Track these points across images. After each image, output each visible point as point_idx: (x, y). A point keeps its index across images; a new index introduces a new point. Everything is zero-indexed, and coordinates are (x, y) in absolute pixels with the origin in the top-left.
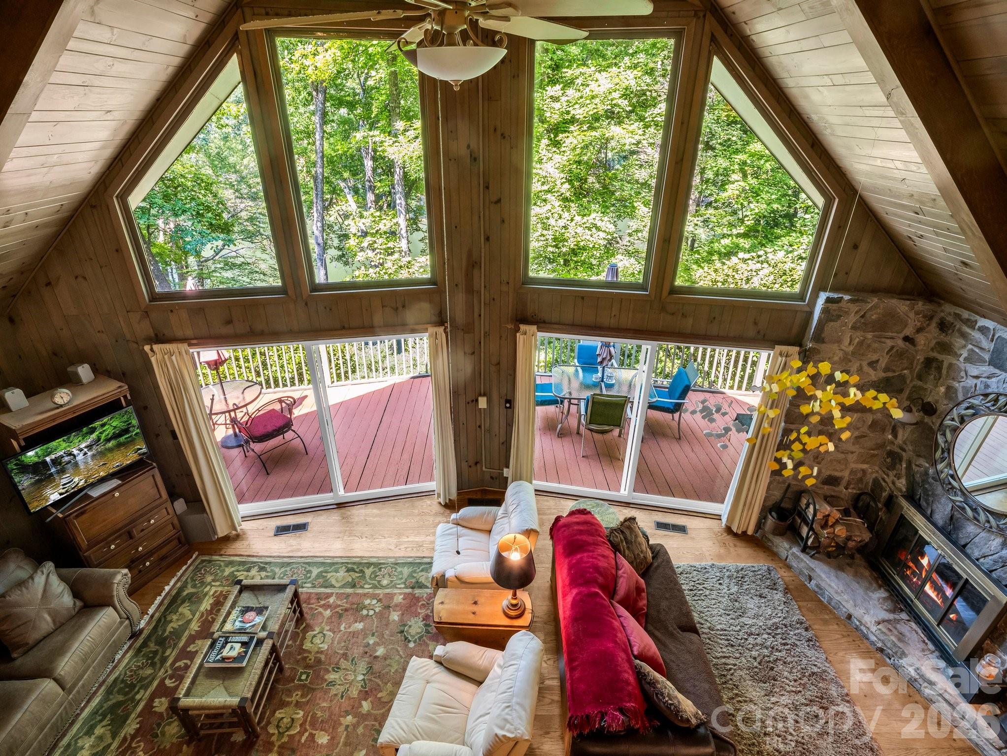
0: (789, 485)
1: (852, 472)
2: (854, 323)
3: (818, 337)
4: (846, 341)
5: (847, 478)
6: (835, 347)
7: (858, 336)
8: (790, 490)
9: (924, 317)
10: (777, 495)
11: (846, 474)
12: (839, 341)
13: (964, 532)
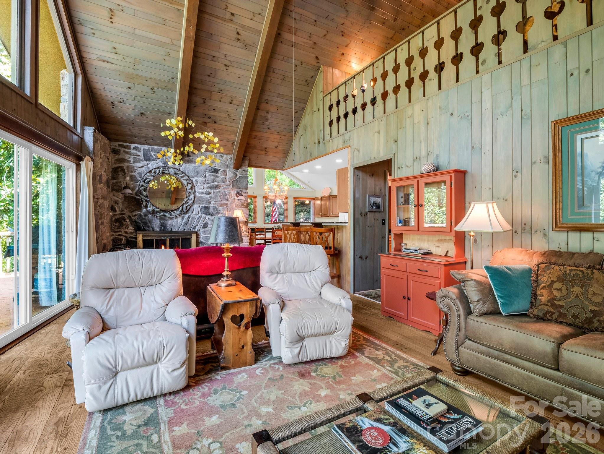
1: (108, 238)
2: (100, 146)
7: (102, 154)
13: (168, 225)
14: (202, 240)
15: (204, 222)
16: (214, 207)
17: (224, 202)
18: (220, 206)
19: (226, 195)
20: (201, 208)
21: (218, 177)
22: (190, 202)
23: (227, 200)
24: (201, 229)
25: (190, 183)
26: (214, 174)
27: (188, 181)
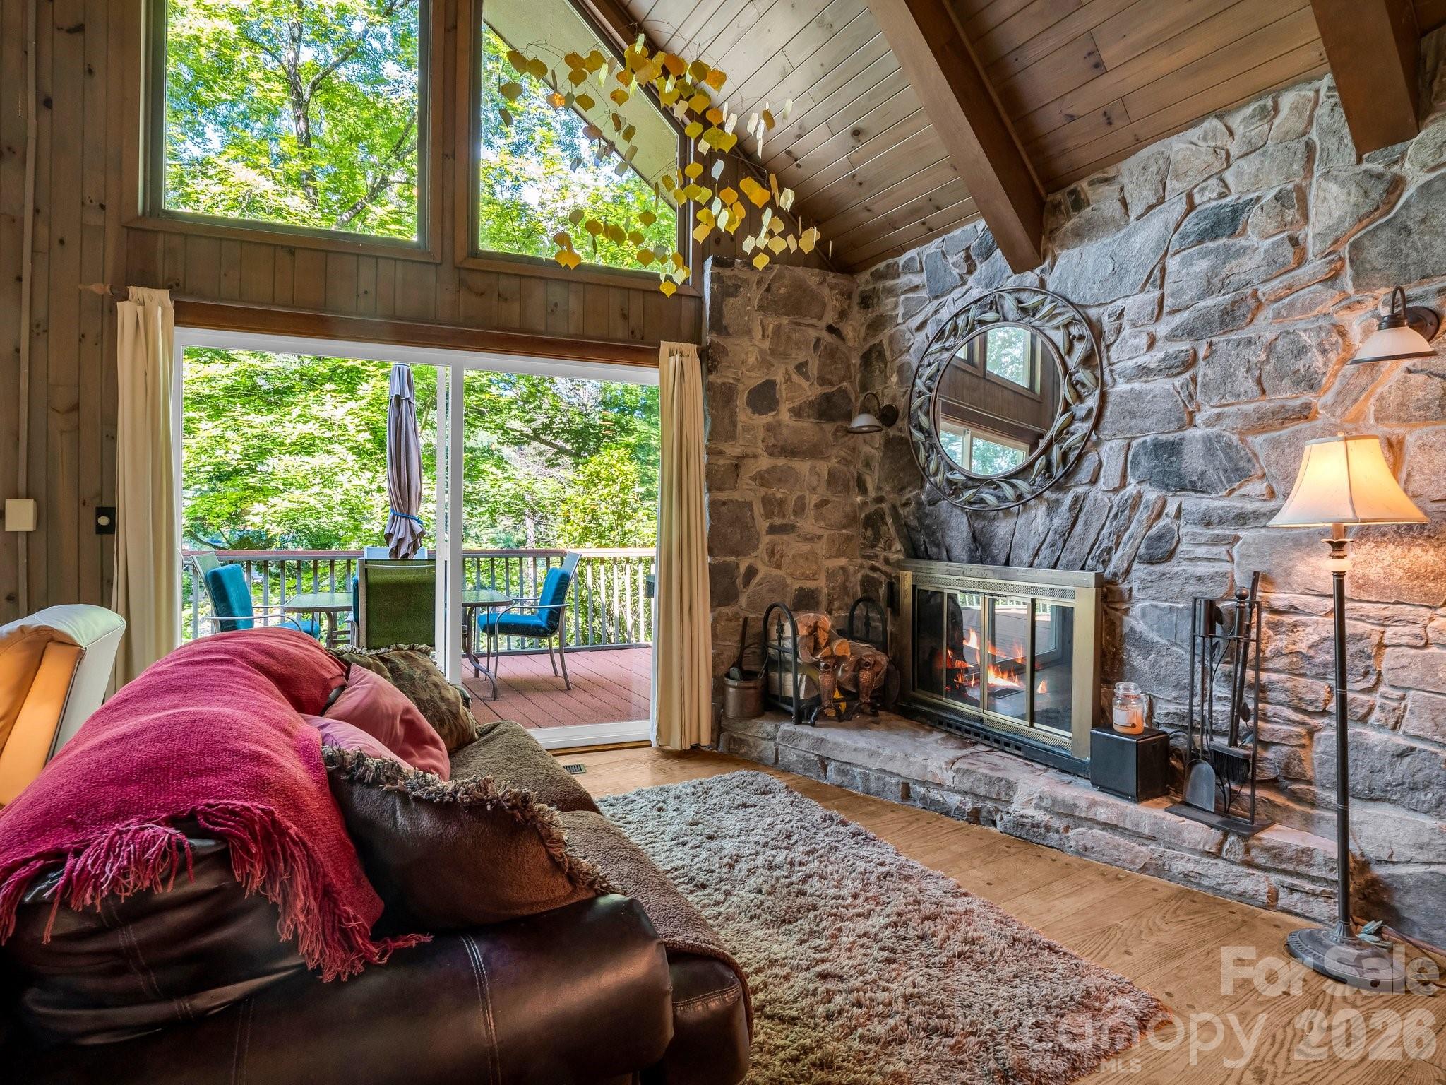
0: (746, 620)
1: (830, 575)
2: (761, 300)
3: (718, 325)
4: (758, 332)
5: (825, 590)
6: (745, 341)
7: (772, 323)
8: (750, 632)
9: (842, 293)
10: (731, 646)
11: (821, 583)
12: (748, 332)
13: (997, 542)
14: (1140, 626)
15: (1154, 531)
16: (1207, 440)
17: (1289, 397)
18: (1257, 430)
19: (1301, 351)
20: (1135, 456)
21: (1243, 251)
22: (1081, 428)
23: (1311, 382)
24: (1136, 566)
25: (1081, 338)
26: (1210, 245)
27: (1075, 330)
